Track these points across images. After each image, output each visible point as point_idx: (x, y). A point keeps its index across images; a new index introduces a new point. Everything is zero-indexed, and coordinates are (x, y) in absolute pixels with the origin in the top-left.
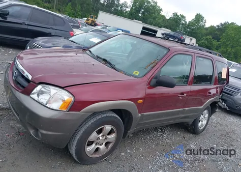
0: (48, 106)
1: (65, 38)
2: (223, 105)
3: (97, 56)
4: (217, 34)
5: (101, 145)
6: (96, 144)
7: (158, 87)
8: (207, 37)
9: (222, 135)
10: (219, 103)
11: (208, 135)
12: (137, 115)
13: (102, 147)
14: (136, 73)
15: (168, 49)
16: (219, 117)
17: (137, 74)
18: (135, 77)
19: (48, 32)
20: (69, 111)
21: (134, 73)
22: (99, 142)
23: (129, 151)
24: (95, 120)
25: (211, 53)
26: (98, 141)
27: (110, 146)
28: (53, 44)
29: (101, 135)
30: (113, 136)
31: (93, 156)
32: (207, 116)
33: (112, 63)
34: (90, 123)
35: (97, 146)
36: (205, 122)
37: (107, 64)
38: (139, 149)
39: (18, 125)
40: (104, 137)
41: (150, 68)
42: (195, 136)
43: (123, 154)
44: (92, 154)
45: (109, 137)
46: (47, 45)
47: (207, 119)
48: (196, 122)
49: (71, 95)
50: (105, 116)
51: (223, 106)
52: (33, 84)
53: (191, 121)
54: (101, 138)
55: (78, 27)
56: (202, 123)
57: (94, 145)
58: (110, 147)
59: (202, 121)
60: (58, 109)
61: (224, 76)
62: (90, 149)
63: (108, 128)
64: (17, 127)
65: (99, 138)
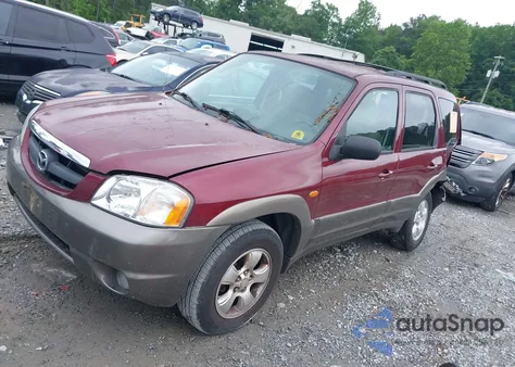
0: (138, 219)
1: (104, 70)
2: (453, 187)
3: (204, 105)
4: (403, 42)
5: (242, 291)
6: (234, 291)
7: (344, 161)
8: (386, 49)
9: (454, 248)
10: (446, 184)
11: (429, 250)
12: (308, 222)
13: (246, 295)
14: (299, 134)
15: (355, 80)
16: (439, 213)
17: (301, 138)
18: (299, 143)
19: (58, 59)
20: (183, 227)
21: (294, 135)
22: (241, 285)
23: (291, 298)
24: (232, 239)
25: (427, 82)
26: (238, 284)
27: (260, 291)
28: (85, 86)
29: (243, 269)
30: (264, 270)
31: (229, 317)
32: (425, 211)
33: (244, 119)
34: (223, 248)
35: (238, 294)
36: (422, 225)
37: (230, 121)
38: (310, 292)
39: (51, 270)
40: (249, 274)
41: (324, 122)
42: (406, 254)
43: (282, 305)
44: (227, 313)
45: (257, 272)
46: (70, 88)
47: (425, 218)
48: (407, 225)
49: (185, 193)
50: (250, 229)
51: (452, 190)
52: (95, 175)
53: (398, 225)
54: (243, 276)
55: (115, 44)
56: (417, 228)
57: (230, 292)
58: (258, 293)
59: (418, 224)
60: (161, 224)
61: (453, 129)
62: (223, 301)
63: (255, 254)
64: (51, 274)
65: (239, 277)
